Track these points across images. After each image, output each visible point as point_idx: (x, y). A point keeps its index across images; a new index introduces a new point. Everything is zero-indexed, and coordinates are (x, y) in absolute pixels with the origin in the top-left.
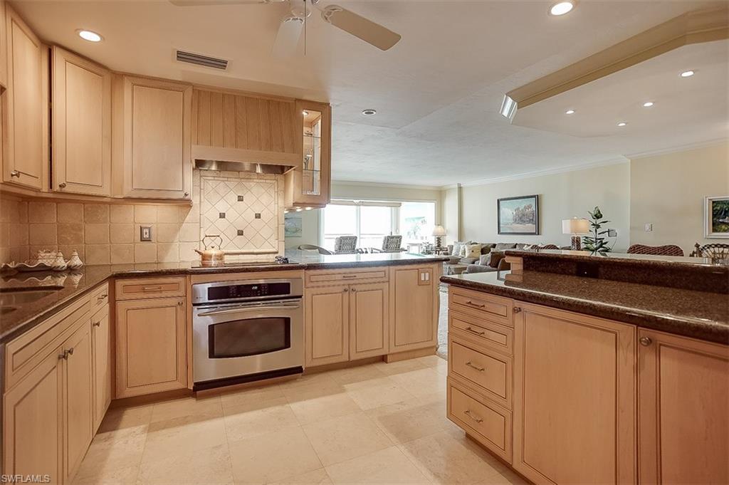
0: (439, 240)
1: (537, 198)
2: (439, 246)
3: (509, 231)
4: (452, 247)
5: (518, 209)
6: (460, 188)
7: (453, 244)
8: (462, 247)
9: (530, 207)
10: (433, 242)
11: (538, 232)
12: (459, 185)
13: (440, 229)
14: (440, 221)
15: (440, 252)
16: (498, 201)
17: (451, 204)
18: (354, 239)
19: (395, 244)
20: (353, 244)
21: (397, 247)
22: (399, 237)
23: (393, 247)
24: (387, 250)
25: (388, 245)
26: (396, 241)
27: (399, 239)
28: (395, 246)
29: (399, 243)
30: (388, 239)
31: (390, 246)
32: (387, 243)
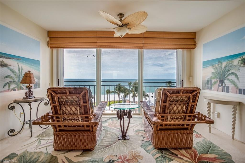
18: (82, 94)
19: (182, 105)
20: (82, 104)
21: (189, 111)
22: (194, 91)
23: (179, 111)
24: (163, 120)
25: (167, 107)
26: (186, 99)
27: (191, 96)
28: (182, 108)
29: (191, 103)
30: (165, 94)
31: (171, 108)
32: (165, 102)
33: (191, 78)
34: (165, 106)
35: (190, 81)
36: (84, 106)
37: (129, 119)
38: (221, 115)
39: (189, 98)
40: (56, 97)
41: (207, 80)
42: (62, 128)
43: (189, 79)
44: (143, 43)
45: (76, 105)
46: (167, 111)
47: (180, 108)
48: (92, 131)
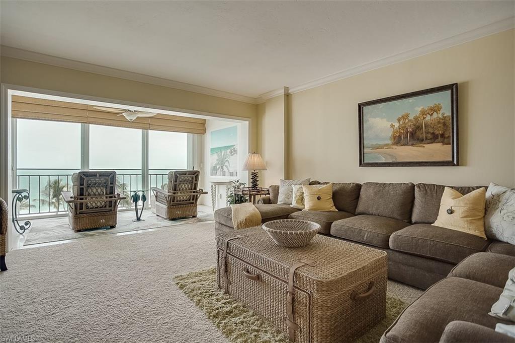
0: (254, 178)
1: (454, 90)
2: (255, 185)
3: (383, 160)
4: (276, 189)
5: (405, 117)
6: (288, 96)
7: (278, 183)
8: (295, 188)
9: (435, 109)
10: (245, 179)
11: (456, 161)
12: (286, 89)
13: (256, 159)
14: (256, 147)
15: (257, 197)
16: (360, 107)
17: (273, 121)
18: (110, 176)
19: (188, 184)
20: (109, 185)
21: (193, 189)
22: (196, 173)
23: (186, 188)
24: (175, 193)
25: (177, 185)
26: (190, 179)
27: (194, 176)
28: (188, 186)
29: (194, 182)
30: (176, 175)
31: (180, 186)
32: (176, 182)
33: (202, 164)
34: (176, 185)
35: (201, 168)
36: (111, 187)
37: (144, 202)
38: (222, 197)
39: (193, 178)
40: (86, 179)
41: (214, 167)
42: (83, 210)
43: (200, 166)
44: (150, 124)
45: (103, 186)
46: (178, 189)
47: (186, 186)
48: (114, 210)
